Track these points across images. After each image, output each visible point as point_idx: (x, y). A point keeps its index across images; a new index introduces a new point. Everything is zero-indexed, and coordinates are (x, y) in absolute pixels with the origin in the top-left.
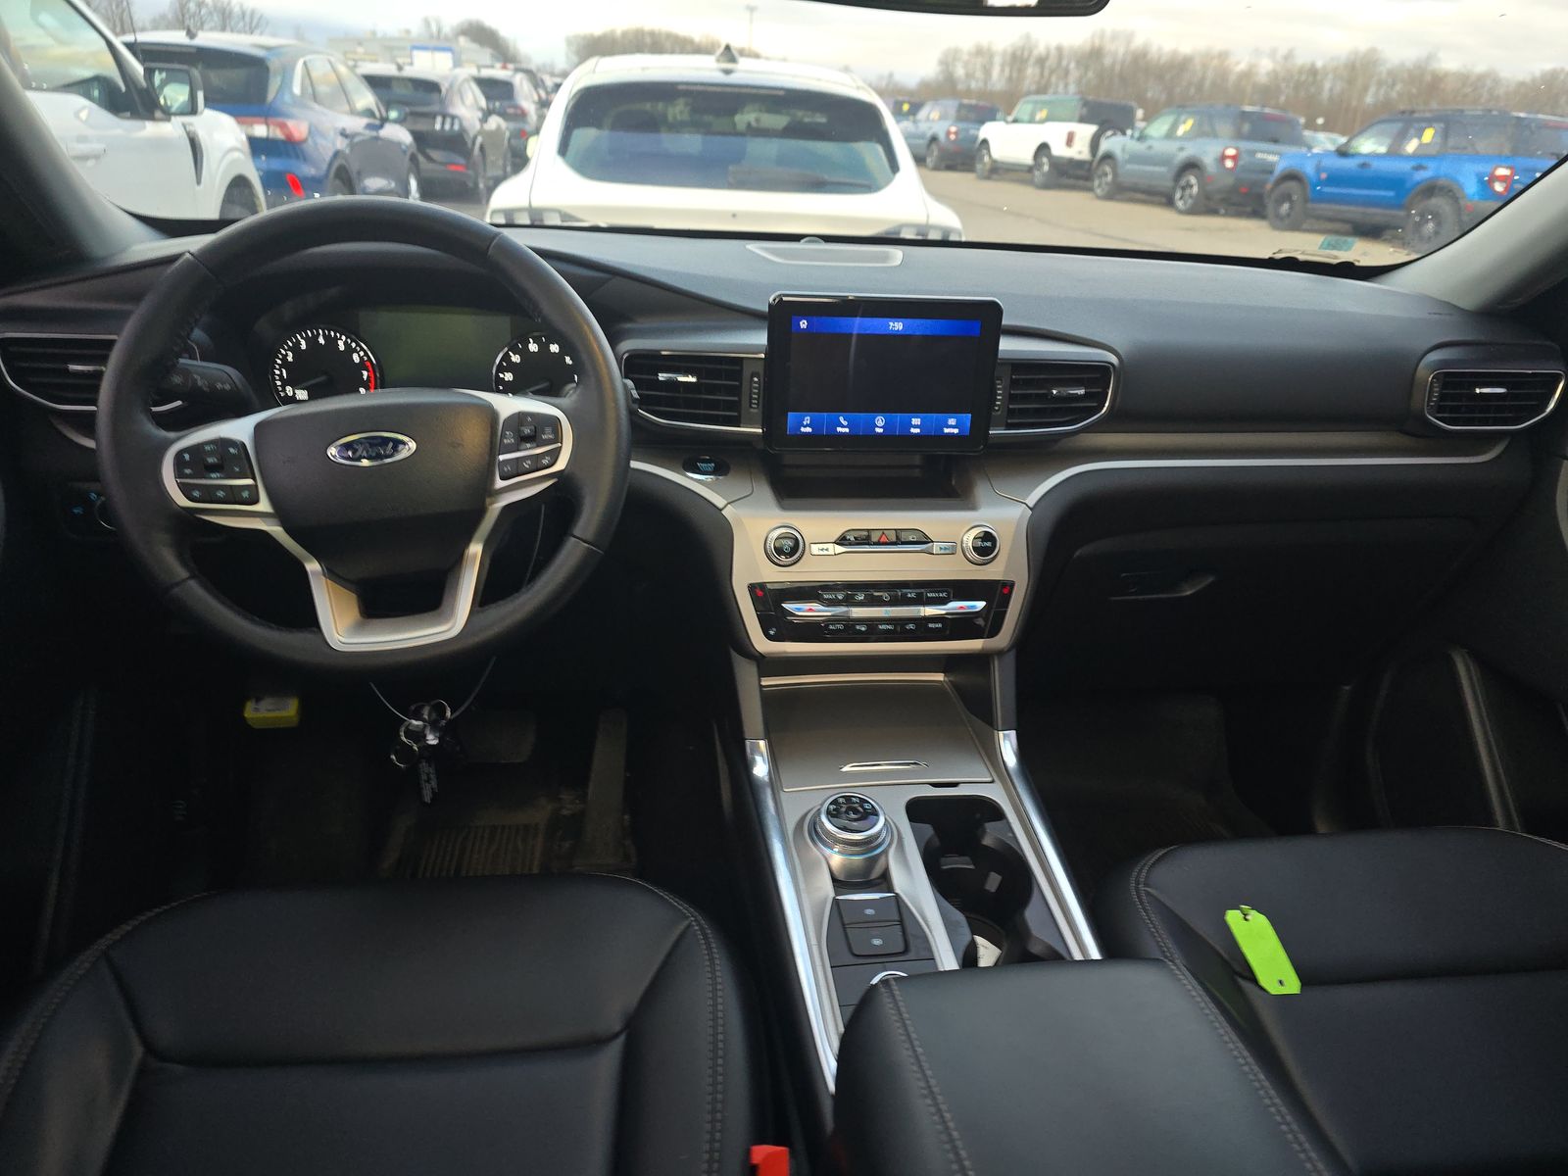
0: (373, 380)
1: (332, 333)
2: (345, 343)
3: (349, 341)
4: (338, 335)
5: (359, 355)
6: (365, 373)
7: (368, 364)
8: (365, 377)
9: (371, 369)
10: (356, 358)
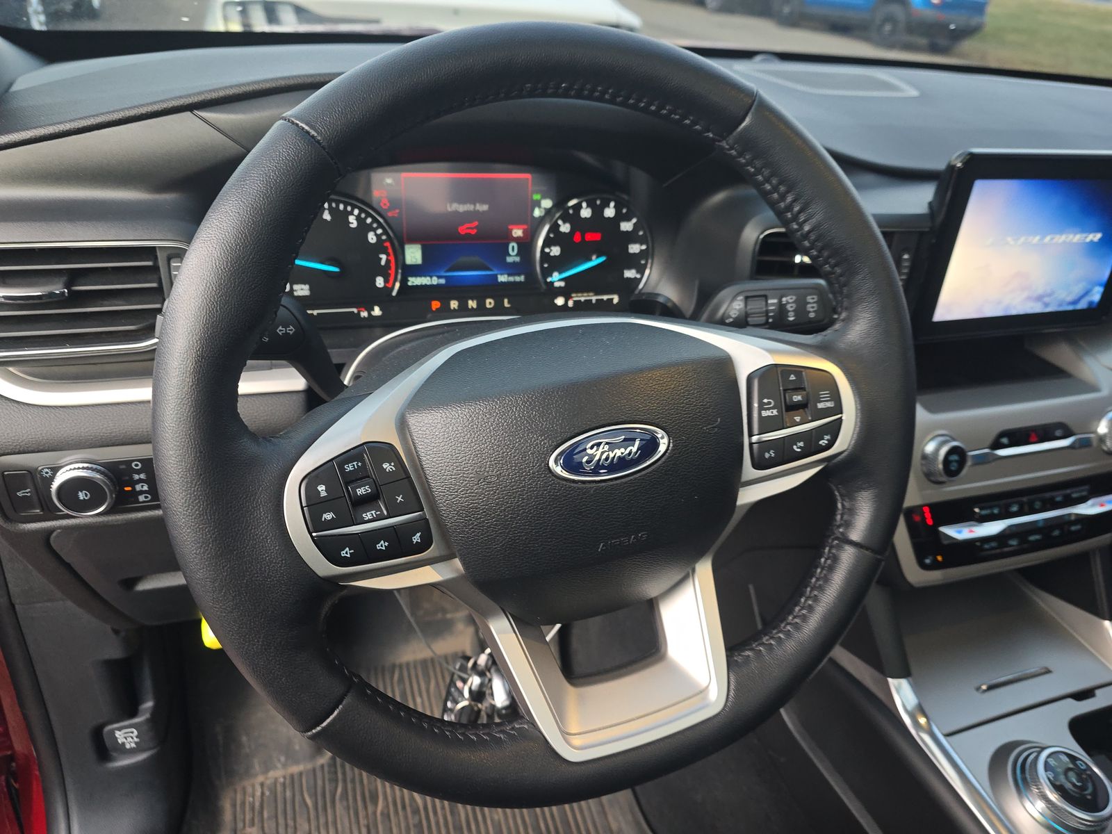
0: (393, 266)
1: (341, 207)
2: (358, 218)
3: (363, 215)
4: (349, 208)
5: (376, 235)
6: (384, 257)
7: (387, 244)
8: (383, 263)
9: (390, 251)
10: (372, 238)
